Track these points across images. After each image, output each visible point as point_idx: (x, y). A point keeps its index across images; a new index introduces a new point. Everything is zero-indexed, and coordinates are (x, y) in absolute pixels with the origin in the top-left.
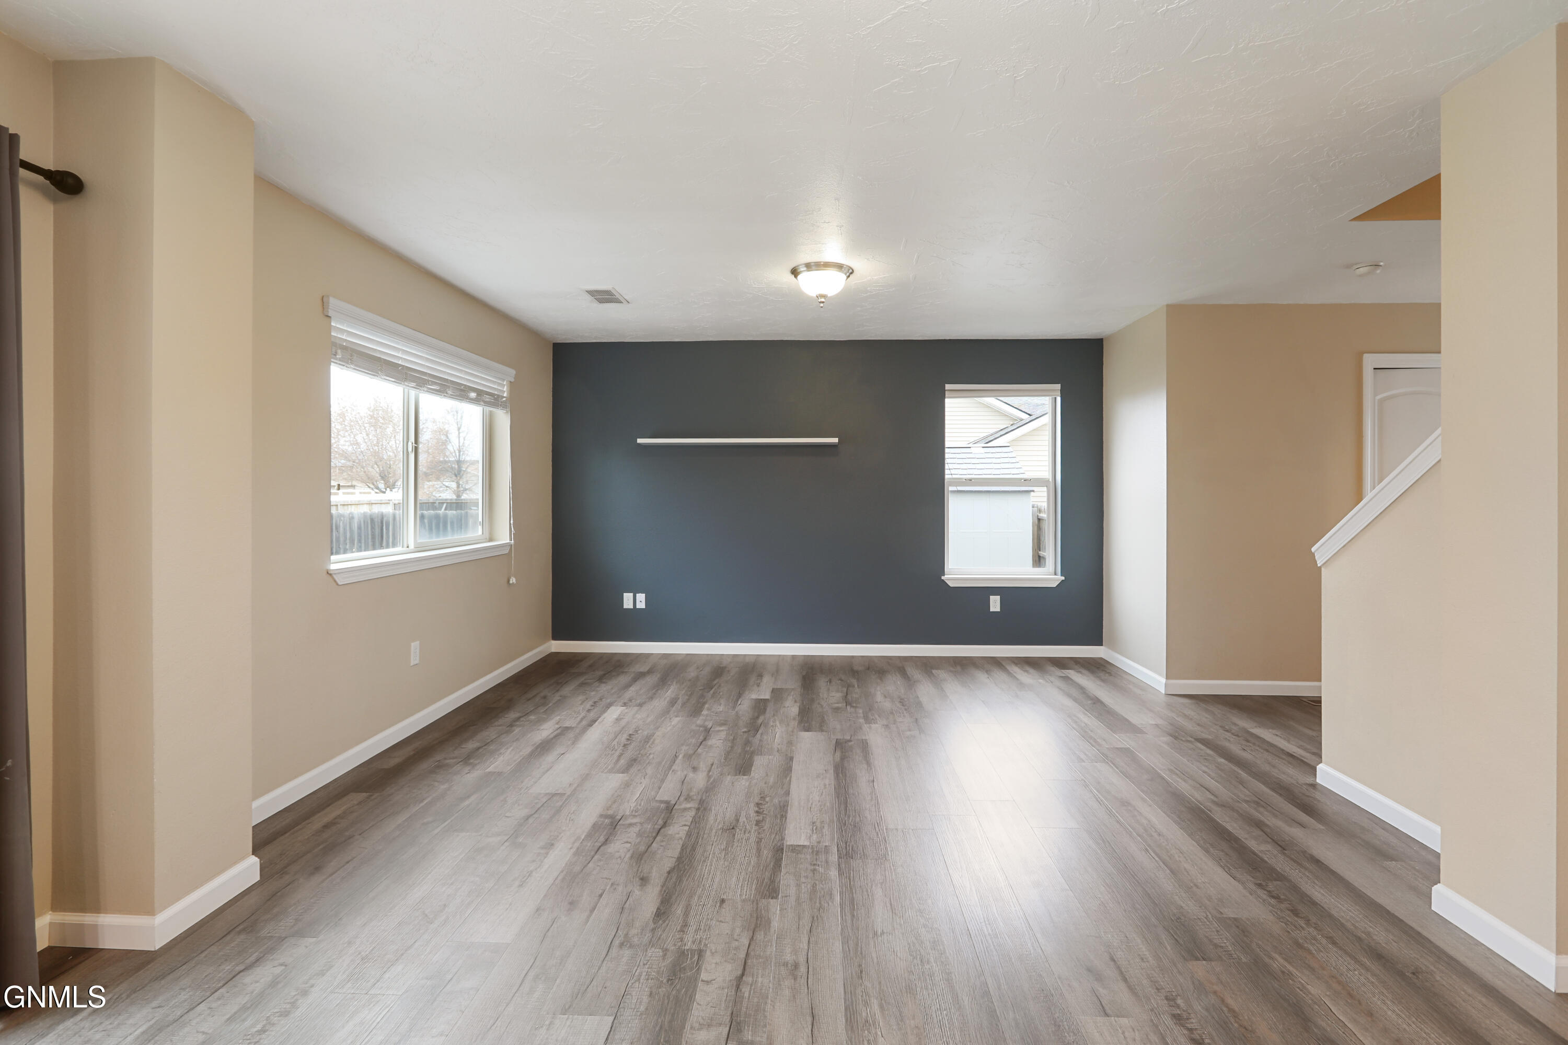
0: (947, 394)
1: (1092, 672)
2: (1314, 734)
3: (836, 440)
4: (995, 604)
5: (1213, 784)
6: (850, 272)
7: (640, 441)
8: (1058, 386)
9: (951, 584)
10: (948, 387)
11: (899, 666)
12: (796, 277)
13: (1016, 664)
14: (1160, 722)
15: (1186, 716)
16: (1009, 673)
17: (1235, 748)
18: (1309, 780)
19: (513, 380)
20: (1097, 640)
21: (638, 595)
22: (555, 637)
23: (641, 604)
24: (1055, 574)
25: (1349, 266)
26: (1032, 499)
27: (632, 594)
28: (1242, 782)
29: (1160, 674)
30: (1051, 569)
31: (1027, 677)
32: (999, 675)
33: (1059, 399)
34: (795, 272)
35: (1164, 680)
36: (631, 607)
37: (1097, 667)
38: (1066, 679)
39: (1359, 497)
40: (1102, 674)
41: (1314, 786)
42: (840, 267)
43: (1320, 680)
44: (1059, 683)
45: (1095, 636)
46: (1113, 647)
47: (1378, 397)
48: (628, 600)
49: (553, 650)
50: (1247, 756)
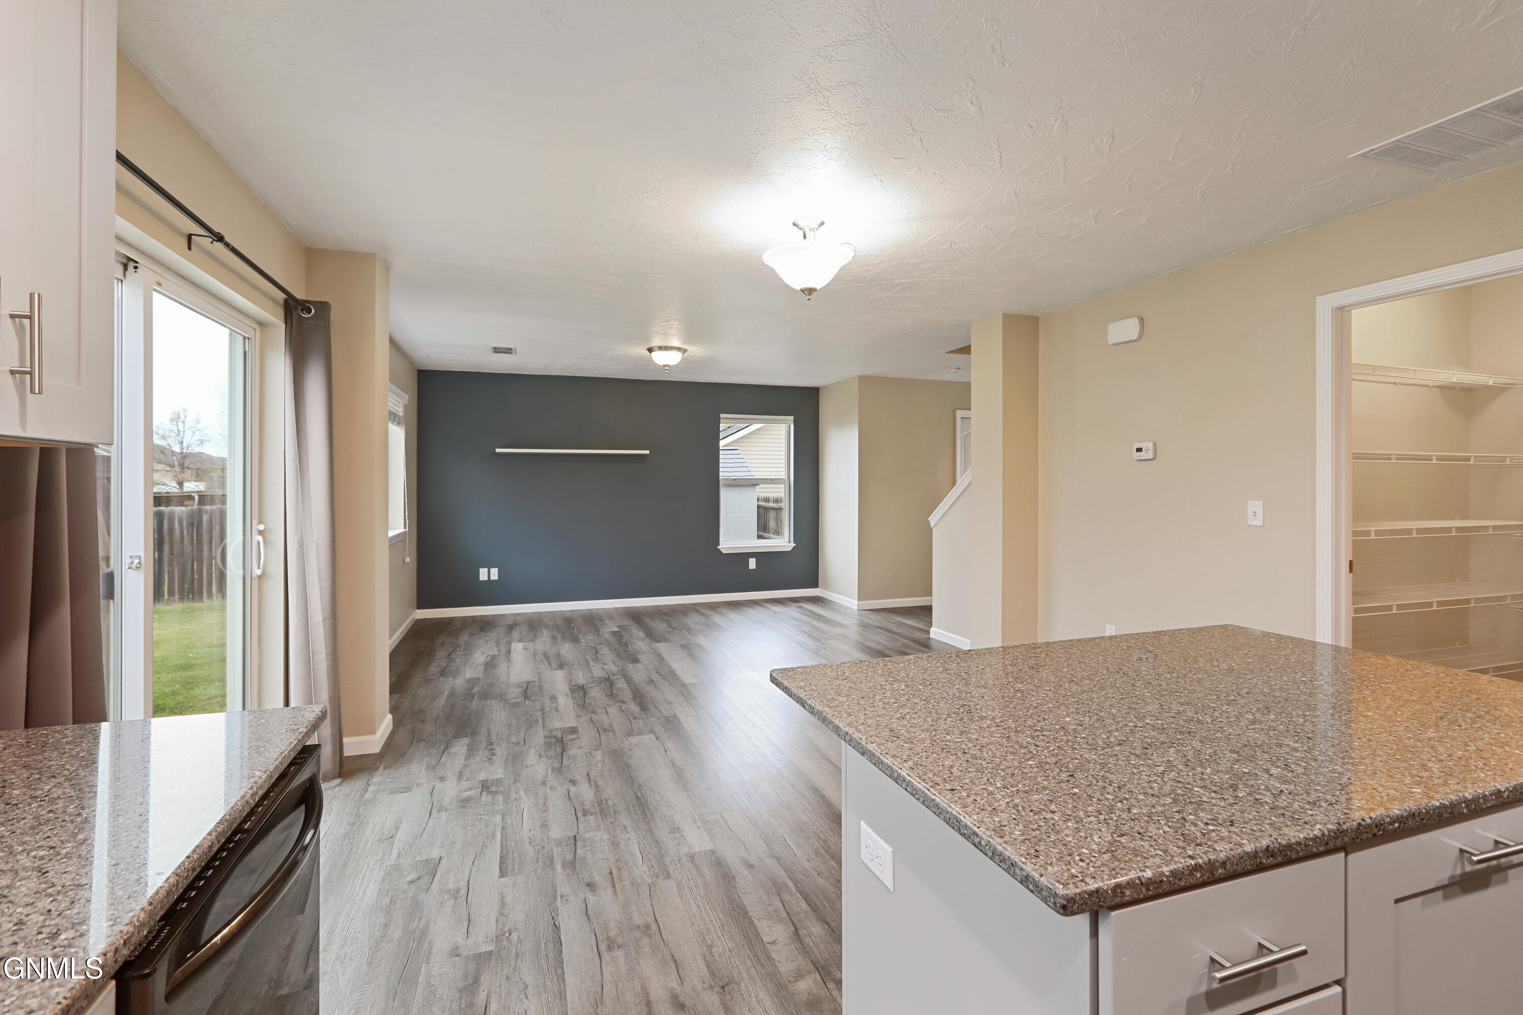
0: (722, 421)
1: (815, 603)
2: (929, 620)
3: (647, 452)
4: (752, 564)
5: (885, 642)
6: (685, 351)
7: (498, 450)
8: (792, 418)
9: (724, 552)
10: (722, 415)
11: (695, 608)
12: (650, 352)
13: (768, 603)
14: (857, 622)
15: (869, 618)
16: (764, 607)
17: (895, 629)
18: (927, 636)
19: (406, 403)
20: (815, 585)
21: (492, 570)
22: (419, 607)
23: (495, 574)
24: (789, 542)
25: (947, 367)
26: (758, 490)
27: (486, 569)
28: (897, 640)
29: (854, 599)
30: (787, 538)
31: (778, 609)
32: (761, 609)
33: (792, 426)
34: (650, 350)
35: (856, 602)
36: (486, 579)
37: (816, 600)
38: (800, 607)
39: (954, 483)
40: (820, 604)
41: (929, 638)
42: (679, 349)
43: (931, 595)
44: (797, 609)
45: (814, 583)
46: (826, 588)
47: (965, 433)
48: (483, 574)
49: (418, 617)
50: (900, 631)
